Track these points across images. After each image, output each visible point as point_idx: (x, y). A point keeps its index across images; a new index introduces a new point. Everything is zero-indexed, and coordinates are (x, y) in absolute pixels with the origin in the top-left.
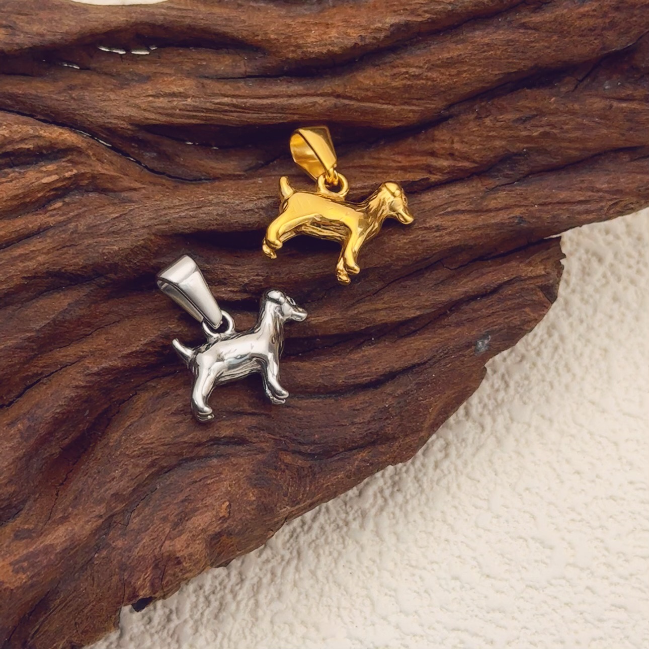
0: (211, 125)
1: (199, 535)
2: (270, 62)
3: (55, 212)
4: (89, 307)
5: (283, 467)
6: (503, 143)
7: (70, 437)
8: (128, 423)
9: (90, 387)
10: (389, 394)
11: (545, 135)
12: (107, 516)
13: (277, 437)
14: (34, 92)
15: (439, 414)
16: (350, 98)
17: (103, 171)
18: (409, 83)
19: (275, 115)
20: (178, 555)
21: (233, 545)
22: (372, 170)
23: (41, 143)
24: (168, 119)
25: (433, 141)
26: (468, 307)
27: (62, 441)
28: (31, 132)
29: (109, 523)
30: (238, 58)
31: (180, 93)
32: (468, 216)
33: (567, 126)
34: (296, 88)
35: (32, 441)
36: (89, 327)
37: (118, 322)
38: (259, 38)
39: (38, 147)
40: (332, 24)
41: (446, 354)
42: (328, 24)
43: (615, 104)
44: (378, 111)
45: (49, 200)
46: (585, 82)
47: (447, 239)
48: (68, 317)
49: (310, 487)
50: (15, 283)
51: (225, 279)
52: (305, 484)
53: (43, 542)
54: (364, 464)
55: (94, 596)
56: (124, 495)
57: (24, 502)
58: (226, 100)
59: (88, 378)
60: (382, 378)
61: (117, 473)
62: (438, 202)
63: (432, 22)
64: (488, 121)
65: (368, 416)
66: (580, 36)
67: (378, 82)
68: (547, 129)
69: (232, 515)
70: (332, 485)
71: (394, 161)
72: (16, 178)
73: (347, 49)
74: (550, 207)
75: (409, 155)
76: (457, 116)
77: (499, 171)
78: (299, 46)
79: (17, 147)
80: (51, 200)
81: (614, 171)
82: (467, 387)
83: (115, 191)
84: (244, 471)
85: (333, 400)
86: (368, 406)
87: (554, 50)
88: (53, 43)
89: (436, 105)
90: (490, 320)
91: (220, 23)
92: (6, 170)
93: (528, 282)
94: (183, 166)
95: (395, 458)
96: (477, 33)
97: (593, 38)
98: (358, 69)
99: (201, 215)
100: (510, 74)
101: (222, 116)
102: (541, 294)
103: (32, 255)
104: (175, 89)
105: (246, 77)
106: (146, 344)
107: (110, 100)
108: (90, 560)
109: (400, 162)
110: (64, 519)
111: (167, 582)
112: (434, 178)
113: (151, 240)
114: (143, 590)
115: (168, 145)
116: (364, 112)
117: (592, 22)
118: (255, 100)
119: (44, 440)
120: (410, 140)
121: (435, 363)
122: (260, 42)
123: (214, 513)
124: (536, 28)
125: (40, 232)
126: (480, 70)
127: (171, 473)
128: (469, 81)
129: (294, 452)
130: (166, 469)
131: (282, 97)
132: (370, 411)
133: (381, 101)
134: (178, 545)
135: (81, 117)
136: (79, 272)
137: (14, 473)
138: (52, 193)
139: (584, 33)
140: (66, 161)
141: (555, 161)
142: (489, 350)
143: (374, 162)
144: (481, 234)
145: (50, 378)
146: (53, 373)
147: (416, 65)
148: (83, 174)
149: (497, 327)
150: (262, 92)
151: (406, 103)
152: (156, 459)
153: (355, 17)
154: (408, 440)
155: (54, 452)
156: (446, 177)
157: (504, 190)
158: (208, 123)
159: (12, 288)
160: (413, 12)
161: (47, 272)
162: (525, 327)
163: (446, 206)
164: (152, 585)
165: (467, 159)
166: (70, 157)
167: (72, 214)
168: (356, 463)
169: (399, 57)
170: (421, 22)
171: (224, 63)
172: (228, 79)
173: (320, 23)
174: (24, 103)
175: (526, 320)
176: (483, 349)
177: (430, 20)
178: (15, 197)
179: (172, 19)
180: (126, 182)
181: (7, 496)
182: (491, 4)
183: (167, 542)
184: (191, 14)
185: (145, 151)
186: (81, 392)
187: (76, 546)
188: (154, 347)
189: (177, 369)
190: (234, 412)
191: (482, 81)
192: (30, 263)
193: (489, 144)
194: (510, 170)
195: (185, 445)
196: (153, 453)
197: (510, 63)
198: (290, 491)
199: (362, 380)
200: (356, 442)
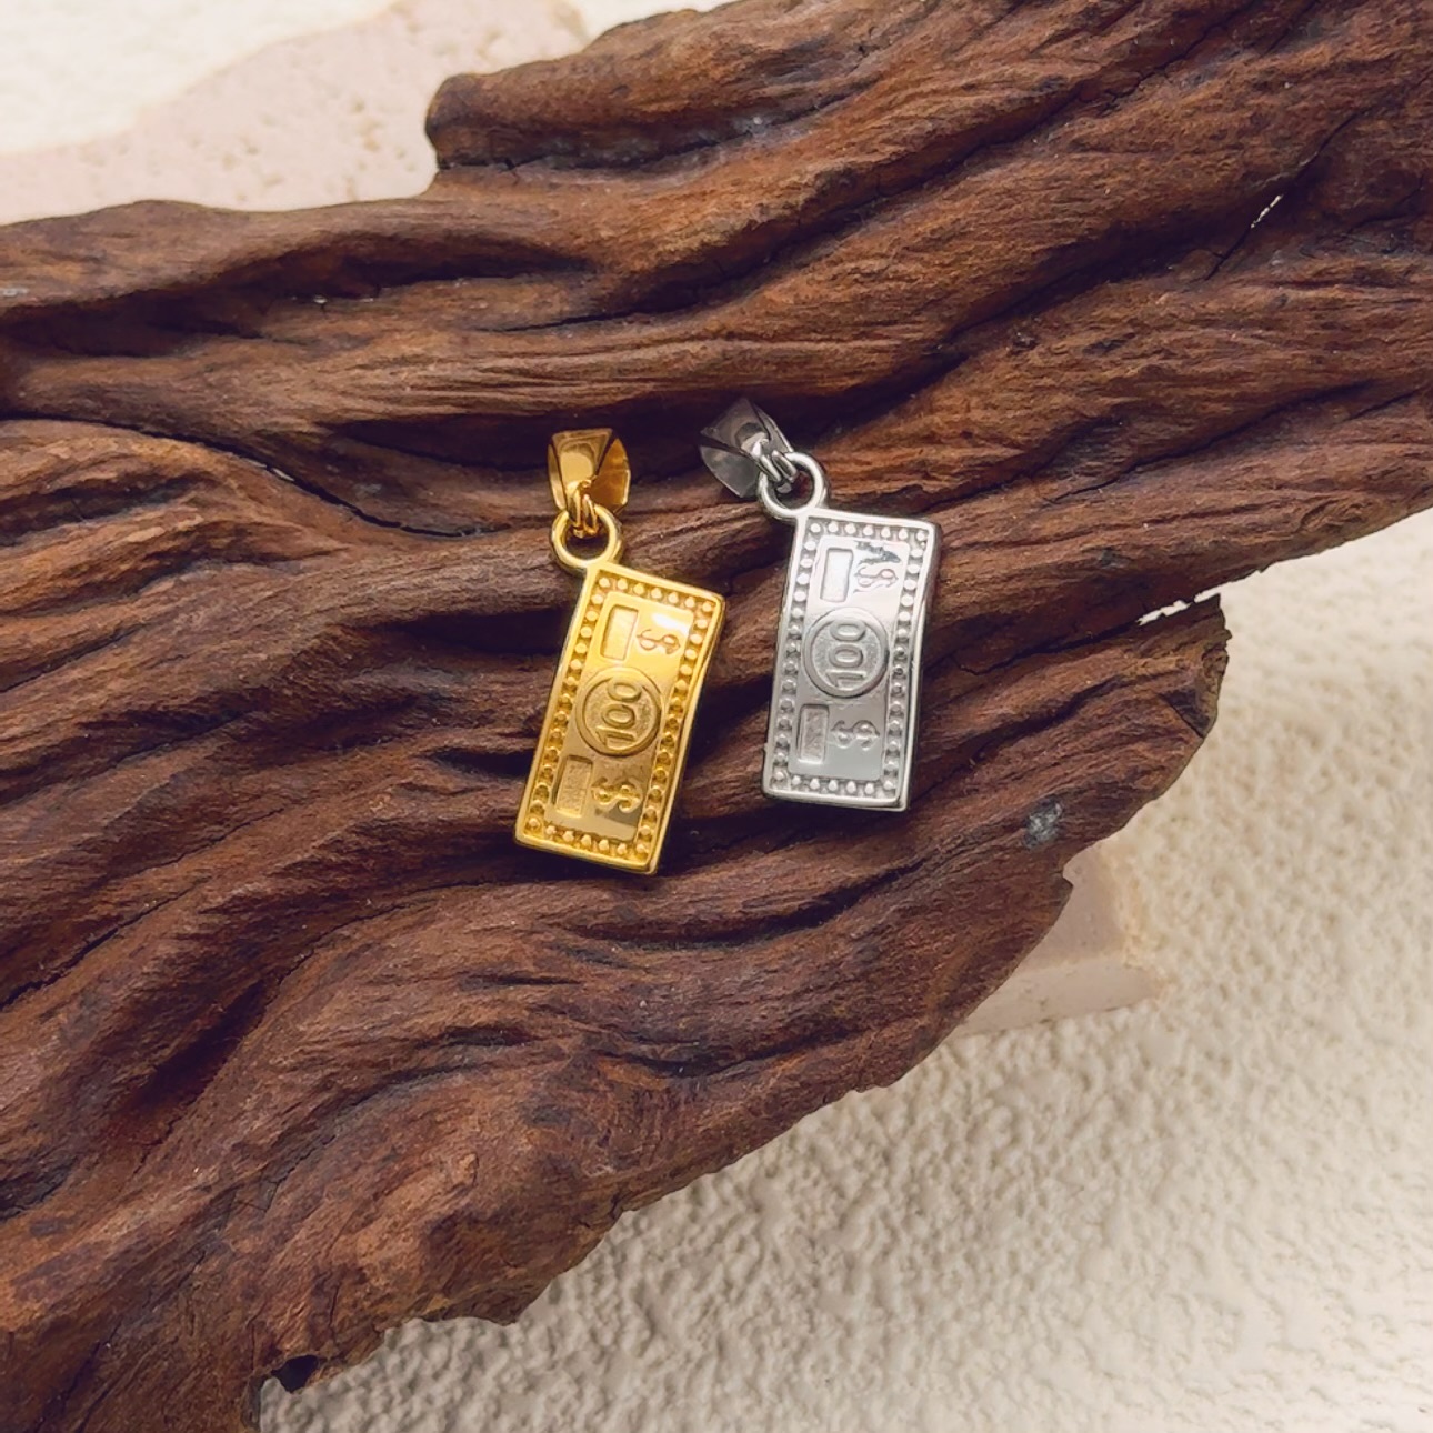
0: (479, 416)
1: (406, 1222)
2: (604, 285)
3: (154, 598)
4: (217, 781)
5: (602, 1088)
6: (1070, 399)
7: (173, 1045)
8: (285, 1008)
9: (207, 937)
10: (839, 935)
11: (1153, 373)
12: (221, 1189)
13: (593, 1028)
14: (137, 380)
15: (964, 980)
17: (258, 519)
18: (863, 290)
19: (607, 386)
20: (362, 1262)
21: (490, 1250)
23: (131, 467)
24: (391, 408)
25: (932, 411)
26: (1012, 749)
27: (155, 1052)
28: (115, 448)
29: (225, 1203)
30: (549, 288)
31: (417, 356)
32: (995, 555)
33: (1197, 351)
34: (653, 330)
35: (84, 1045)
36: (221, 823)
37: (281, 811)
38: (581, 241)
39: (127, 475)
40: (712, 192)
41: (961, 845)
42: (704, 194)
43: (1294, 294)
44: (808, 358)
45: (149, 578)
46: (1234, 259)
48: (171, 802)
49: (664, 1130)
50: (61, 737)
51: (492, 711)
52: (652, 1123)
53: (82, 1239)
54: (788, 1085)
55: (196, 1355)
56: (261, 1147)
57: (66, 1168)
58: (508, 363)
59: (203, 919)
60: (826, 903)
61: (249, 1104)
63: (900, 161)
64: (1034, 357)
65: (795, 984)
66: (1195, 152)
67: (803, 297)
68: (1155, 360)
69: (479, 1180)
70: (718, 1129)
71: (858, 463)
72: (80, 537)
73: (736, 233)
74: (1175, 524)
75: (886, 448)
76: (975, 354)
77: (1071, 462)
78: (650, 244)
79: (83, 478)
80: (152, 579)
81: (1316, 443)
82: (1021, 922)
83: (285, 559)
84: (514, 1093)
85: (721, 953)
86: (797, 963)
87: (1146, 189)
88: (176, 284)
89: (923, 330)
90: (1059, 771)
91: (507, 220)
92: (65, 526)
93: (1138, 687)
94: (435, 506)
96: (995, 172)
97: (1222, 155)
98: (767, 279)
99: (437, 583)
100: (1064, 248)
101: (499, 396)
102: (1169, 713)
103: (98, 680)
104: (407, 350)
105: (561, 322)
106: (322, 847)
107: (280, 381)
108: (187, 1277)
109: (868, 464)
110: (134, 1196)
111: (342, 1323)
112: (930, 487)
113: (335, 638)
114: (291, 1338)
115: (400, 467)
116: (783, 363)
117: (1217, 120)
118: (565, 359)
119: (115, 1046)
120: (891, 417)
121: (937, 865)
122: (583, 248)
123: (442, 1176)
124: (1103, 147)
125: (117, 636)
126: (999, 246)
127: (367, 1104)
128: (981, 273)
129: (632, 1059)
130: (355, 1097)
131: (621, 350)
132: (798, 975)
133: (813, 336)
134: (362, 1244)
135: (222, 420)
136: (193, 711)
137: (42, 1109)
138: (153, 563)
139: (1203, 146)
140: (185, 503)
141: (1183, 429)
142: (1061, 837)
144: (1026, 588)
145: (135, 925)
146: (142, 914)
147: (875, 252)
148: (216, 524)
149: (1072, 785)
151: (863, 333)
152: (332, 1074)
153: (756, 173)
154: (887, 1033)
155: (137, 1071)
156: (959, 482)
157: (1081, 501)
158: (473, 411)
159: (57, 746)
160: (863, 148)
161: (129, 713)
162: (1138, 784)
163: (952, 538)
164: (311, 1328)
165: (998, 440)
166: (193, 494)
167: (185, 599)
168: (772, 1081)
169: (843, 241)
170: (878, 165)
171: (522, 299)
172: (523, 329)
173: (692, 194)
174: (116, 402)
175: (1140, 769)
176: (1047, 836)
177: (894, 158)
178: (72, 571)
179: (413, 222)
180: (310, 540)
181: (26, 1155)
182: (1006, 107)
183: (342, 1238)
184: (454, 211)
185: (357, 481)
186: (191, 947)
187: (150, 1247)
188: (340, 852)
189: (399, 901)
190: (501, 979)
191: (1008, 271)
192: (92, 696)
193: (1042, 405)
194: (1096, 459)
195: (393, 1045)
196: (324, 1063)
197: (1058, 225)
198: (613, 1135)
199: (781, 909)
200: (768, 1038)
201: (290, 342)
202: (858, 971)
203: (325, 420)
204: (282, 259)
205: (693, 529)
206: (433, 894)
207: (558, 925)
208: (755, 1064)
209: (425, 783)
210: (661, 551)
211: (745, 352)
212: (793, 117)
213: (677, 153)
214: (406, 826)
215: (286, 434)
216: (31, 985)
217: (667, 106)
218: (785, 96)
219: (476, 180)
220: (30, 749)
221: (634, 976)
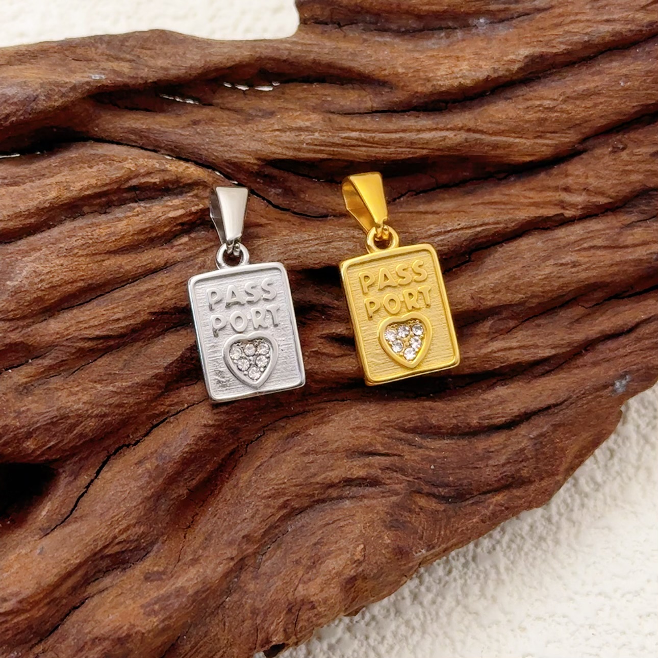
0: (339, 160)
1: (333, 579)
2: (398, 96)
3: (181, 247)
5: (417, 510)
6: (640, 177)
7: (198, 478)
8: (258, 463)
9: (219, 425)
10: (524, 436)
12: (239, 559)
13: (410, 479)
14: (157, 127)
15: (576, 457)
16: (482, 132)
18: (542, 116)
19: (404, 150)
20: (312, 599)
21: (367, 590)
22: (503, 207)
23: (167, 178)
24: (295, 153)
25: (567, 176)
26: (604, 347)
27: (189, 482)
28: (157, 165)
29: (241, 565)
30: (363, 93)
31: (307, 127)
32: (603, 252)
34: (425, 122)
35: (160, 481)
38: (386, 72)
39: (164, 181)
40: (462, 56)
41: (583, 394)
42: (458, 57)
44: (510, 145)
45: (176, 235)
47: (583, 275)
48: (196, 355)
49: (445, 531)
50: (142, 319)
52: (441, 527)
53: (174, 584)
54: (499, 508)
55: (225, 642)
56: (256, 537)
57: (153, 543)
58: (354, 134)
59: (217, 417)
60: (518, 419)
62: (573, 238)
63: (568, 53)
64: (624, 155)
65: (503, 460)
67: (510, 115)
69: (366, 558)
70: (467, 530)
71: (525, 197)
72: (142, 212)
73: (479, 81)
75: (541, 191)
76: (591, 150)
77: (634, 206)
78: (429, 80)
79: (142, 181)
80: (177, 235)
82: (603, 430)
84: (377, 513)
85: (466, 442)
86: (503, 448)
88: (178, 78)
89: (570, 137)
90: (627, 359)
91: (345, 57)
92: (131, 205)
94: (309, 202)
95: (530, 502)
96: (614, 64)
98: (489, 103)
99: (331, 250)
100: (648, 105)
101: (349, 151)
103: (159, 290)
104: (301, 123)
105: (373, 112)
107: (236, 134)
108: (222, 603)
109: (532, 198)
110: (195, 561)
111: (301, 627)
112: (569, 213)
114: (276, 635)
115: (293, 181)
116: (496, 146)
118: (384, 135)
119: (172, 480)
120: (542, 175)
121: (571, 403)
122: (387, 76)
123: (349, 555)
125: (167, 266)
126: (617, 101)
127: (303, 514)
128: (605, 113)
129: (430, 495)
130: (298, 511)
131: (411, 132)
132: (505, 454)
133: (513, 135)
134: (311, 590)
135: (206, 152)
137: (142, 513)
138: (179, 228)
140: (192, 196)
142: (627, 391)
143: (505, 199)
144: (619, 271)
145: (177, 416)
146: (180, 411)
147: (550, 97)
149: (634, 367)
150: (391, 126)
151: (539, 136)
152: (288, 500)
153: (486, 49)
154: (544, 483)
155: (181, 493)
156: (579, 213)
157: (640, 226)
158: (336, 157)
159: (139, 324)
160: (547, 43)
161: (175, 308)
163: (582, 242)
164: (285, 630)
165: (602, 194)
166: (195, 192)
167: (199, 249)
168: (491, 507)
169: (531, 89)
170: (556, 54)
171: (350, 98)
172: (354, 114)
173: (450, 56)
174: (147, 138)
176: (621, 390)
177: (565, 52)
178: (142, 231)
179: (296, 54)
180: (252, 218)
181: (136, 537)
182: (629, 34)
183: (300, 586)
184: (316, 49)
185: (270, 186)
186: (209, 431)
187: (208, 589)
189: (307, 408)
190: (366, 453)
191: (619, 113)
192: (157, 298)
193: (625, 179)
194: (646, 206)
195: (318, 486)
196: (284, 494)
197: (649, 94)
198: (425, 534)
199: (496, 421)
200: (490, 485)
201: (229, 109)
202: (533, 453)
203: (262, 157)
204: (230, 68)
205: (457, 230)
206: (323, 405)
207: (392, 426)
208: (483, 497)
209: (324, 351)
210: (441, 240)
211: (476, 139)
212: (502, 21)
213: (432, 30)
214: (316, 373)
215: (241, 163)
216: (124, 445)
217: (434, 8)
218: (500, 11)
219: (323, 33)
220: (127, 326)
221: (427, 453)
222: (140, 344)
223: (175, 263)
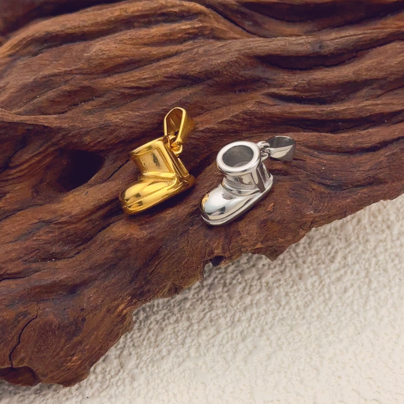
1: (253, 220)
4: (202, 97)
5: (311, 190)
9: (198, 139)
10: (382, 154)
13: (309, 173)
17: (218, 27)
20: (240, 230)
23: (183, 9)
28: (178, 3)
36: (202, 109)
37: (219, 107)
39: (181, 11)
45: (185, 40)
48: (189, 101)
49: (328, 204)
50: (159, 79)
51: (284, 83)
52: (325, 201)
54: (364, 195)
55: (188, 253)
60: (379, 145)
65: (368, 167)
69: (275, 210)
70: (343, 206)
72: (167, 26)
79: (168, 10)
83: (225, 39)
85: (346, 157)
86: (369, 161)
92: (162, 24)
94: (267, 30)
95: (385, 195)
103: (170, 65)
106: (233, 116)
108: (188, 230)
111: (232, 246)
113: (240, 58)
114: (217, 250)
115: (258, 17)
123: (264, 208)
125: (177, 54)
129: (320, 183)
132: (369, 165)
136: (197, 76)
138: (187, 36)
140: (197, 21)
148: (206, 27)
154: (394, 184)
159: (158, 82)
161: (179, 75)
164: (223, 248)
166: (200, 18)
167: (196, 46)
168: (359, 194)
178: (165, 35)
180: (232, 34)
185: (246, 20)
186: (192, 141)
187: (178, 220)
188: (238, 118)
189: (252, 135)
192: (168, 69)
198: (314, 202)
199: (365, 145)
200: (359, 181)
202: (387, 165)
205: (347, 36)
206: (262, 134)
207: (300, 144)
208: (355, 189)
209: (264, 101)
214: (258, 113)
215: (227, 4)
220: (150, 82)
221: (321, 161)
222: (158, 94)
223: (182, 52)
